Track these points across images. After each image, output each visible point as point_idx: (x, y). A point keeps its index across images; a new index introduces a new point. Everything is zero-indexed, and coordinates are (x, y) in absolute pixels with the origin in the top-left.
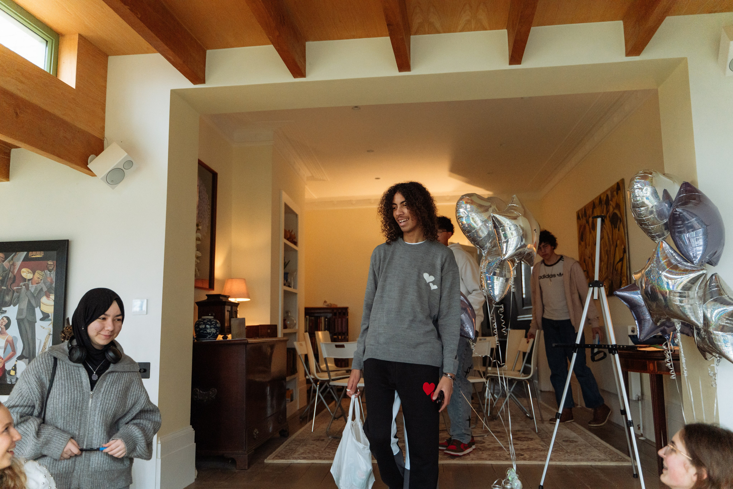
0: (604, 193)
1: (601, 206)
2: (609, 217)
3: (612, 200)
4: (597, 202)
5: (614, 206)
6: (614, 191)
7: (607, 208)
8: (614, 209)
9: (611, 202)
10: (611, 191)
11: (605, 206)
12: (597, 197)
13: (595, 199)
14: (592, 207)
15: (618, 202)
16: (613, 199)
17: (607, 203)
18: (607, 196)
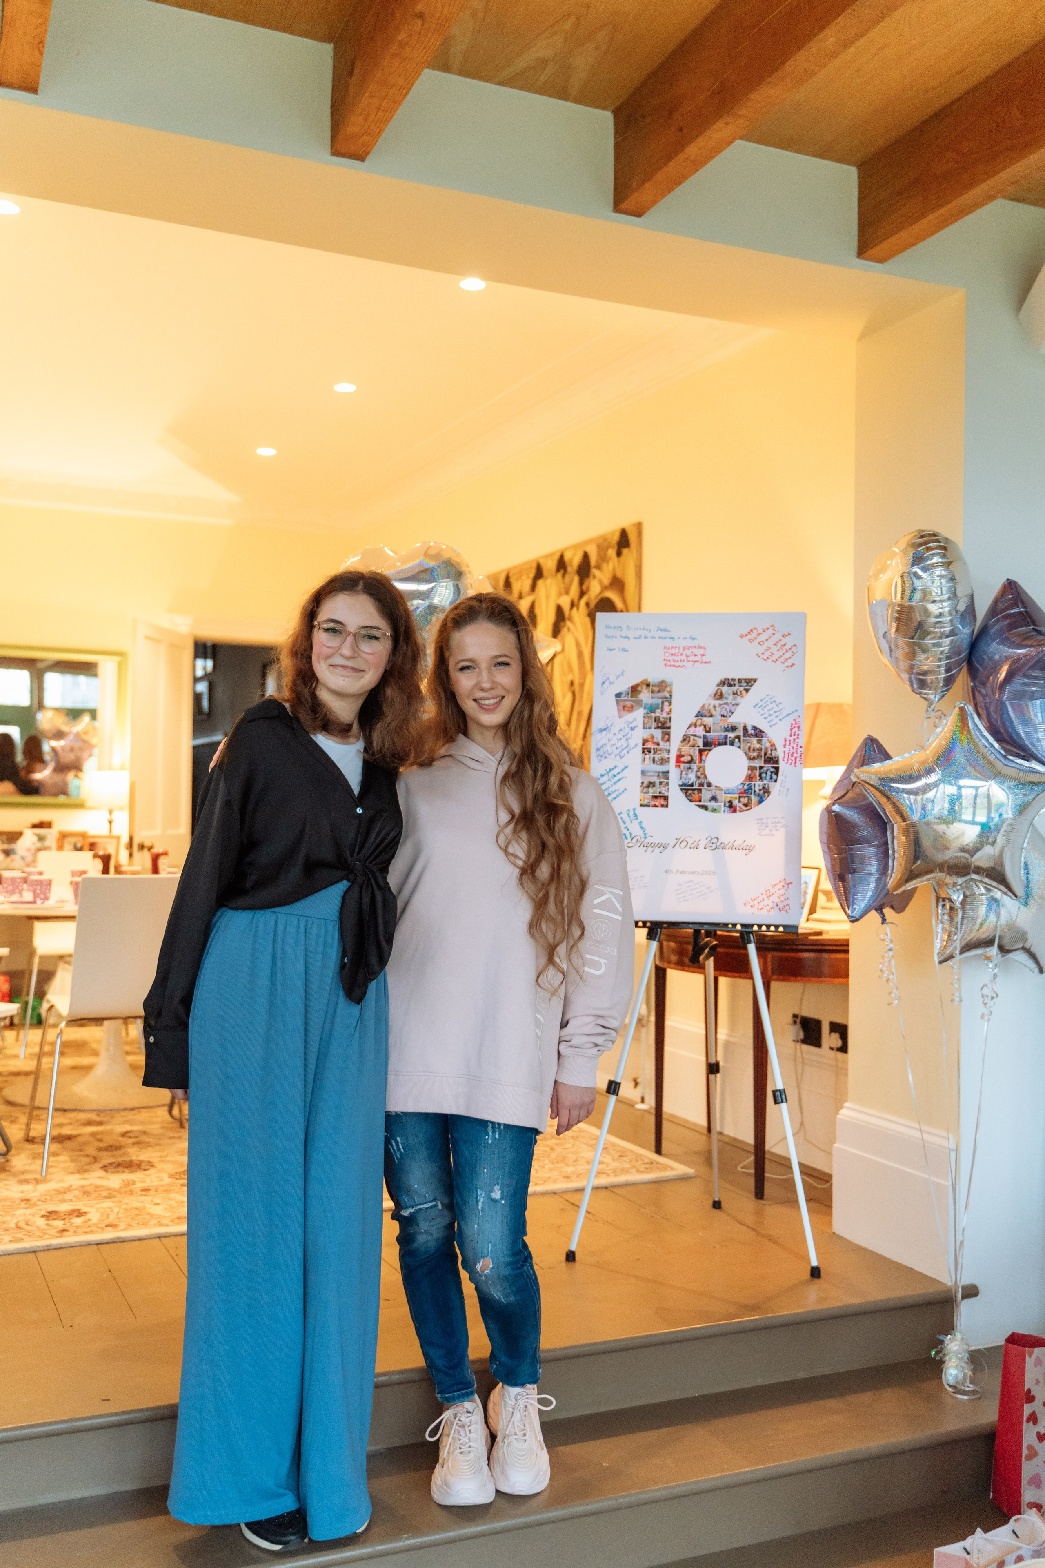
0: (575, 547)
1: (563, 576)
2: (587, 604)
3: (598, 567)
4: (550, 565)
5: (606, 581)
6: (608, 548)
7: (581, 583)
8: (604, 588)
9: (594, 571)
10: (598, 546)
11: (576, 579)
12: (551, 555)
13: (546, 557)
14: (532, 575)
15: (619, 574)
16: (604, 565)
17: (584, 570)
18: (586, 556)
